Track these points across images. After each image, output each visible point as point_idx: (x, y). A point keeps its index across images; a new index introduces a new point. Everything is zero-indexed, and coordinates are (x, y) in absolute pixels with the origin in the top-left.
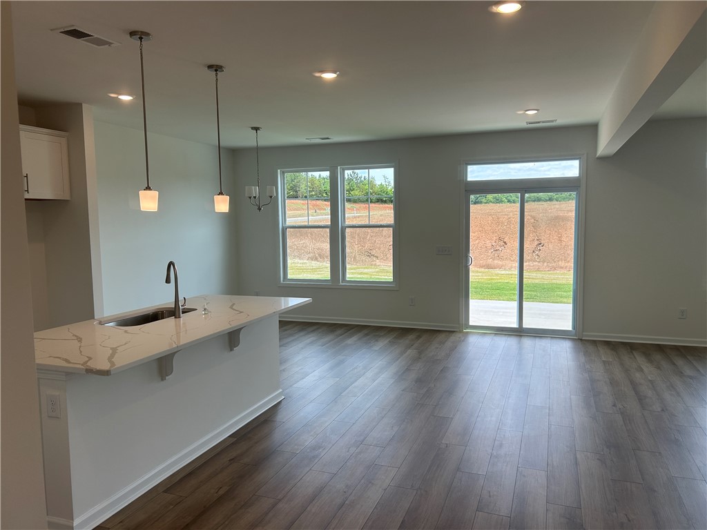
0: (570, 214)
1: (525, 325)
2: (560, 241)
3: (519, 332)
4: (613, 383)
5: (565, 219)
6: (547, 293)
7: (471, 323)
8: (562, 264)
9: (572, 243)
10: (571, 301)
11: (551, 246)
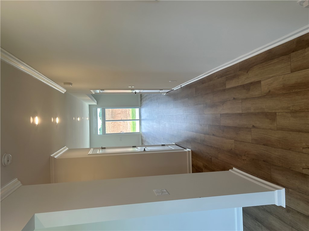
0: (110, 111)
1: (139, 119)
2: (120, 113)
3: (140, 120)
4: (145, 100)
5: (112, 112)
6: (134, 115)
7: (139, 132)
8: (128, 112)
9: (120, 109)
10: (135, 109)
11: (122, 116)
